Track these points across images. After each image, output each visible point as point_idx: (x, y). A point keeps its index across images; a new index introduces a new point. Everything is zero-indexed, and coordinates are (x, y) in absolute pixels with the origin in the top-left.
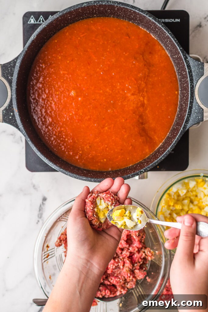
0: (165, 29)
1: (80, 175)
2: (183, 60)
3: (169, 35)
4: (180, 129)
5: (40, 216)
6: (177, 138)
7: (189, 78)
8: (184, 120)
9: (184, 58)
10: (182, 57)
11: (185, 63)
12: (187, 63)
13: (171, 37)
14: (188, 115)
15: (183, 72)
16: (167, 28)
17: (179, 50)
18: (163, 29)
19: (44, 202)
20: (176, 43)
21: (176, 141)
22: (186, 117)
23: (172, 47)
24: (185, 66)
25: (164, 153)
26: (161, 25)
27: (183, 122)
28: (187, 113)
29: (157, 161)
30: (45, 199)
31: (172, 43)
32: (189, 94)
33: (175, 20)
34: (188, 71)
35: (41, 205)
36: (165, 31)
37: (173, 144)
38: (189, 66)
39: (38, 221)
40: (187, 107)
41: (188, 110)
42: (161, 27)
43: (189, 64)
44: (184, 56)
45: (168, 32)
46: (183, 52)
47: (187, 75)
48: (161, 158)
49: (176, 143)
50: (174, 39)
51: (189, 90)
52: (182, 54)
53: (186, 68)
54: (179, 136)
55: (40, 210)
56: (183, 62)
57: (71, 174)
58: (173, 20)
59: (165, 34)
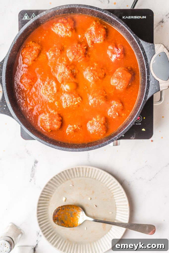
0: (119, 21)
1: (67, 147)
2: (137, 44)
3: (123, 26)
4: (142, 99)
5: (33, 176)
6: (140, 107)
7: (143, 58)
8: (144, 92)
9: (137, 42)
10: (136, 42)
11: (139, 46)
12: (141, 46)
13: (125, 27)
14: (147, 87)
15: (139, 54)
16: (120, 20)
17: (133, 36)
18: (118, 21)
19: (36, 165)
20: (129, 31)
21: (140, 109)
22: (146, 89)
23: (127, 35)
24: (139, 48)
25: (132, 121)
26: (116, 18)
27: (144, 94)
28: (146, 86)
29: (127, 128)
30: (36, 162)
31: (126, 31)
32: (145, 70)
33: (142, 17)
34: (142, 52)
35: (33, 167)
36: (119, 22)
37: (138, 112)
38: (142, 48)
39: (31, 180)
40: (145, 81)
41: (146, 83)
42: (116, 20)
43: (142, 46)
44: (137, 40)
45: (122, 23)
46: (136, 38)
47: (142, 56)
48: (130, 125)
49: (141, 111)
50: (127, 28)
51: (145, 67)
52: (136, 39)
53: (140, 50)
54: (142, 105)
55: (32, 171)
56: (137, 45)
57: (59, 147)
58: (140, 17)
59: (120, 25)
